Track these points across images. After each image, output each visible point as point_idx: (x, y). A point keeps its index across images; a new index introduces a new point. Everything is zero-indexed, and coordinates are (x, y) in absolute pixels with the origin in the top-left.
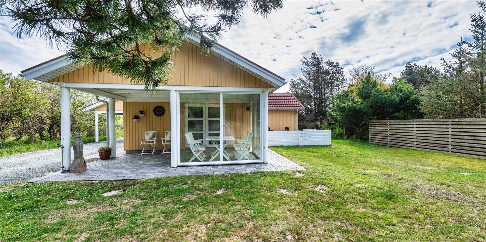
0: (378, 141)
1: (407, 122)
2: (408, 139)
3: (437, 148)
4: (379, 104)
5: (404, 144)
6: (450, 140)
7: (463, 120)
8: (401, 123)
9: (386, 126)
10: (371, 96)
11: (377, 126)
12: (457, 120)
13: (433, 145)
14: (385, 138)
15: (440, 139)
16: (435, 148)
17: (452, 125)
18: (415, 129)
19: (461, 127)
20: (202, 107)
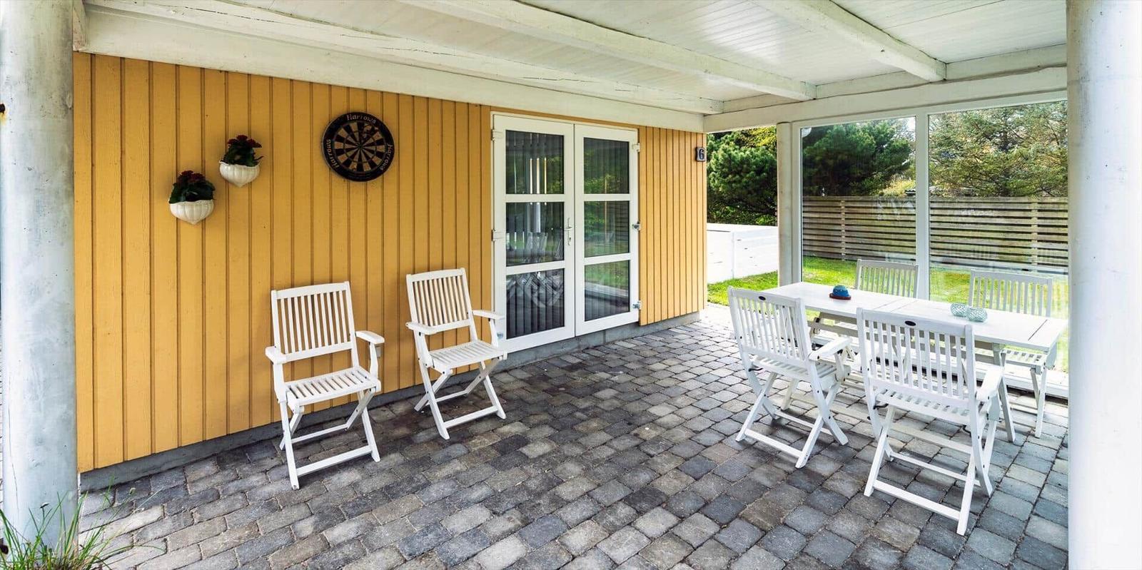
6: (1036, 245)
14: (833, 239)
17: (1039, 211)
20: (562, 137)
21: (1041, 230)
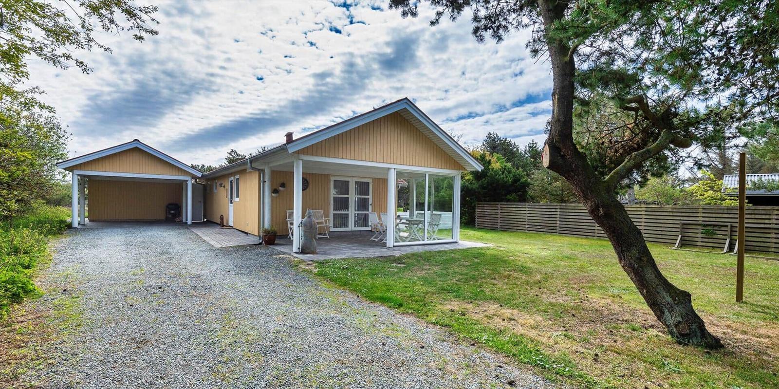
0: (486, 225)
1: (519, 205)
2: (519, 223)
3: (547, 230)
4: (495, 185)
5: (515, 228)
6: (558, 222)
7: (569, 205)
8: (512, 206)
9: (496, 208)
10: (487, 176)
11: (486, 208)
12: (564, 205)
13: (543, 227)
14: (495, 221)
15: (550, 222)
16: (545, 230)
17: (560, 209)
18: (527, 212)
19: (567, 211)
20: (349, 181)
21: (561, 217)
